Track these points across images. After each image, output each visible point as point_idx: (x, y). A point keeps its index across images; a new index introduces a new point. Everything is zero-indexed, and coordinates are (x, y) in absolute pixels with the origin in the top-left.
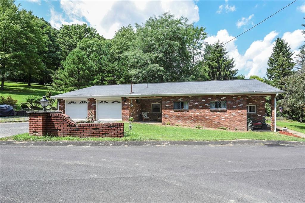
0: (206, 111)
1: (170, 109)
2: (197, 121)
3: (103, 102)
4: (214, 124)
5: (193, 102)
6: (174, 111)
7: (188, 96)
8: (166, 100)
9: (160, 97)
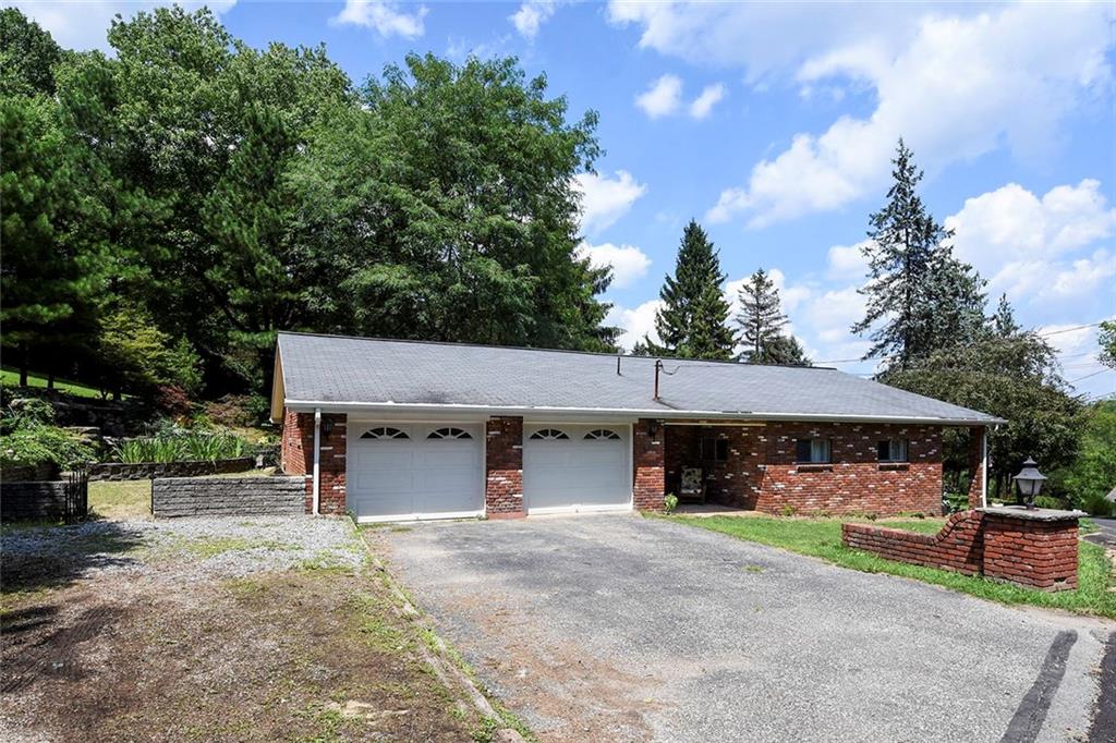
0: (869, 467)
1: (788, 463)
2: (852, 498)
3: (545, 433)
4: (884, 504)
5: (842, 440)
6: (800, 470)
7: (832, 423)
8: (780, 433)
9: (760, 422)
